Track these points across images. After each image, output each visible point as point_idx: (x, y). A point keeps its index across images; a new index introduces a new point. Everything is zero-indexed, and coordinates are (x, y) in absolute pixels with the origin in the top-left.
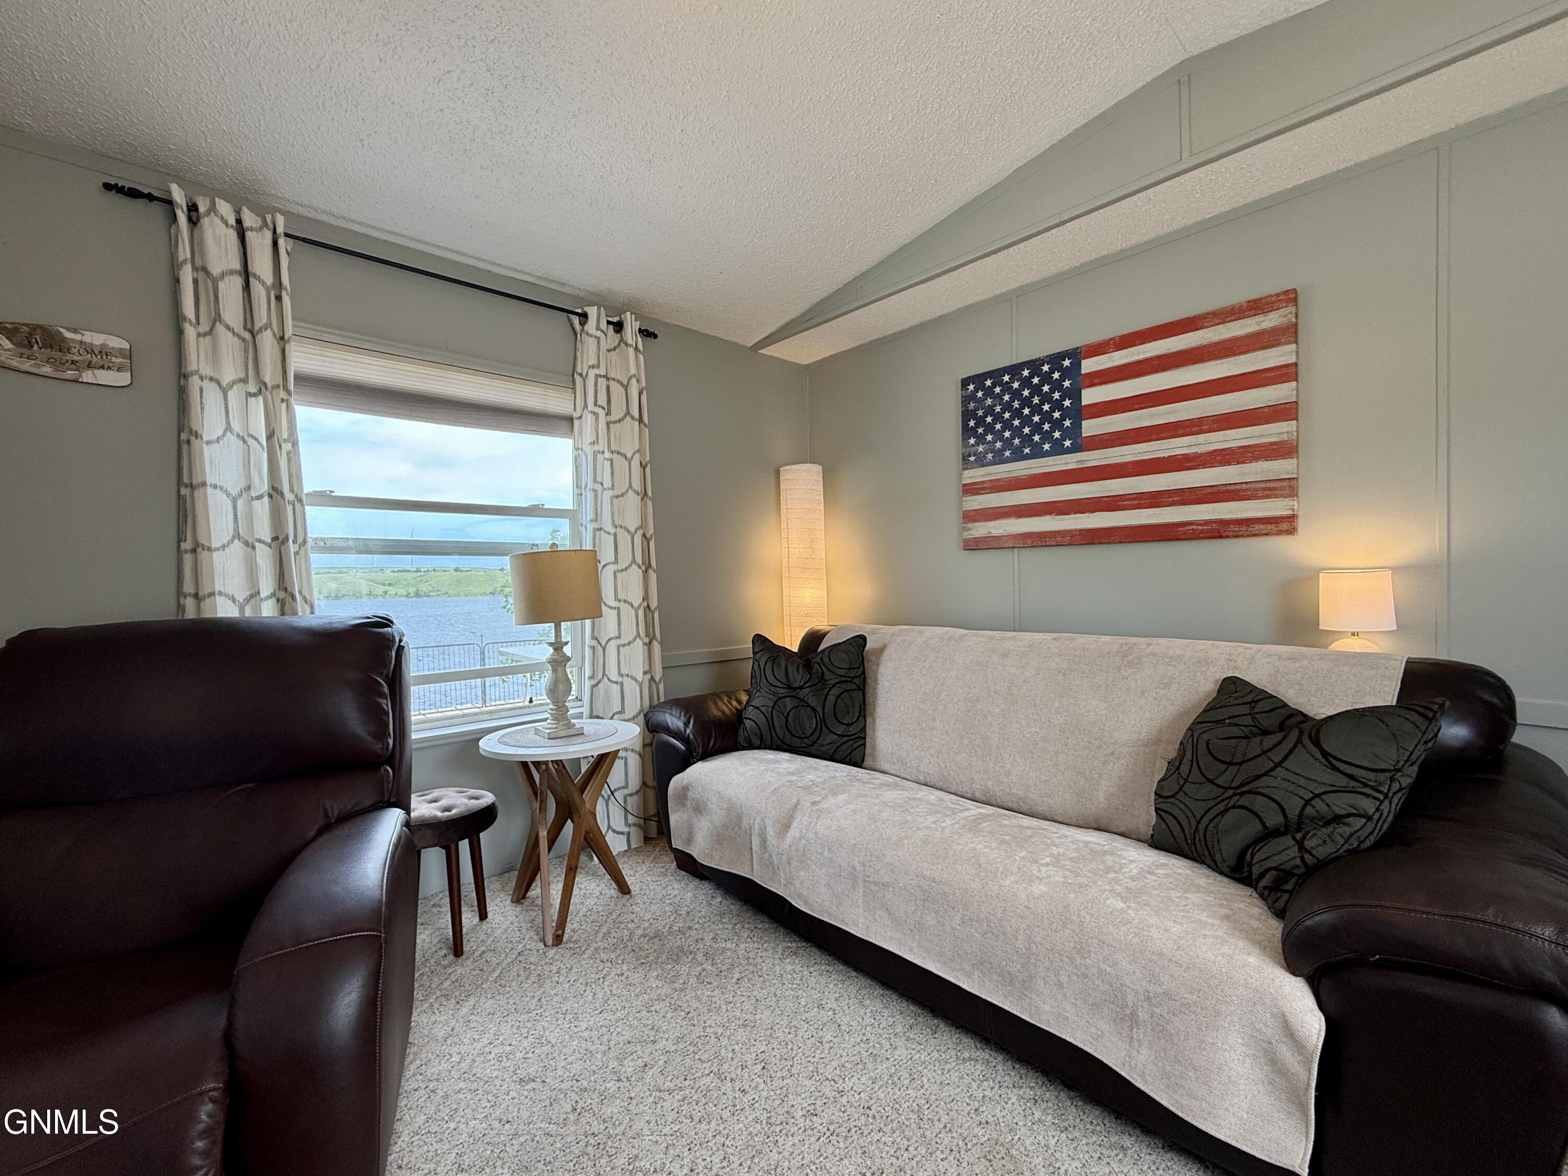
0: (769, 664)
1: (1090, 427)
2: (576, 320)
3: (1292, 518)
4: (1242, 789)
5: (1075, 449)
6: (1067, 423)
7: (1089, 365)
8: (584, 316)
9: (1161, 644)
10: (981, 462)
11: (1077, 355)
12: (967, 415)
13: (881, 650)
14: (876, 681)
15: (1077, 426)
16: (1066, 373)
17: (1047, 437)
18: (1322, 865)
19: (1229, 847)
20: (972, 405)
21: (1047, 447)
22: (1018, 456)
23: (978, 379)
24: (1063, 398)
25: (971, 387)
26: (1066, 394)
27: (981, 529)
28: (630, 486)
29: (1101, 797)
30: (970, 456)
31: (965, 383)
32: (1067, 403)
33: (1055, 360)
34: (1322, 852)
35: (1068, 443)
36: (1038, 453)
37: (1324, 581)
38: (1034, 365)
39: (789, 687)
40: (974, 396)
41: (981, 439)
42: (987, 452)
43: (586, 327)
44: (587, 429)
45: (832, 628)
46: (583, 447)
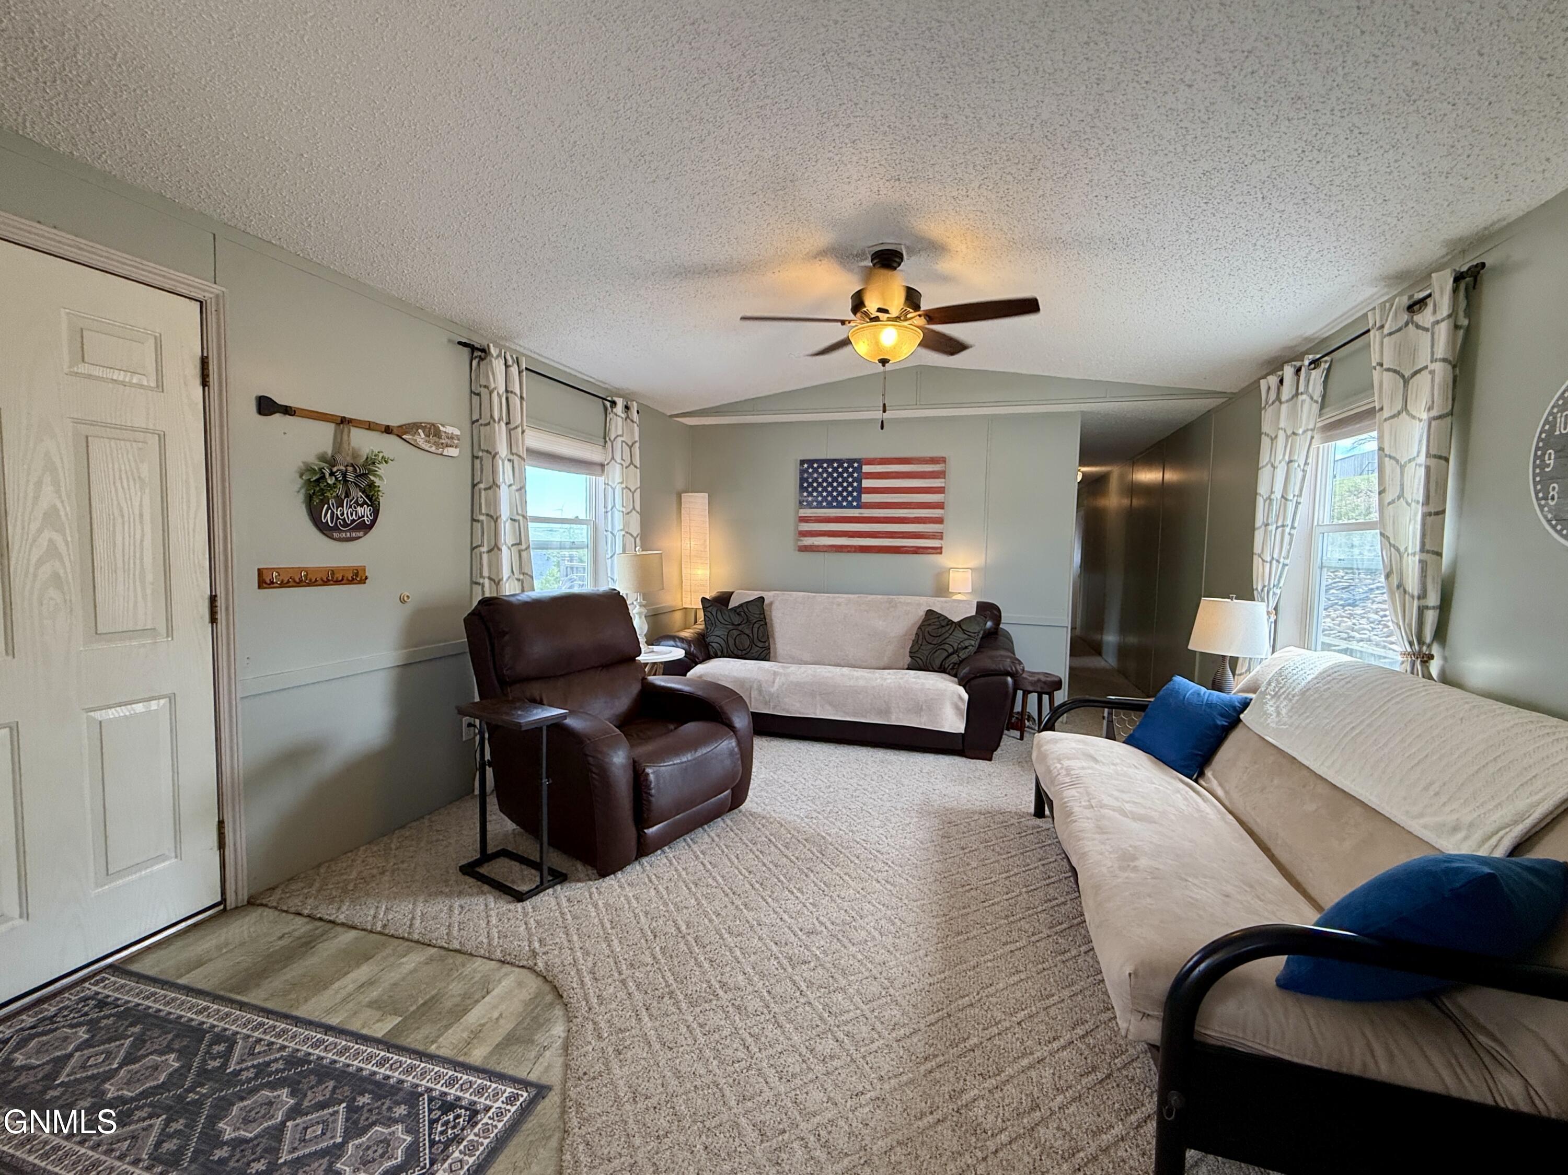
0: (719, 613)
1: (866, 498)
2: (608, 404)
3: (941, 548)
4: (941, 644)
5: (858, 507)
6: (855, 494)
7: (866, 469)
8: (614, 403)
9: (903, 598)
10: (810, 506)
11: (861, 462)
12: (802, 480)
13: (771, 604)
14: (771, 620)
15: (859, 496)
16: (855, 470)
17: (845, 499)
18: (964, 660)
19: (937, 663)
20: (806, 475)
21: (845, 504)
22: (829, 506)
23: (811, 462)
24: (853, 481)
25: (806, 466)
26: (855, 480)
27: (808, 541)
28: (634, 508)
29: (886, 659)
30: (804, 501)
31: (802, 462)
32: (855, 484)
33: (851, 462)
34: (963, 657)
35: (855, 504)
36: (840, 506)
37: (952, 574)
38: (840, 462)
39: (733, 624)
40: (806, 471)
41: (810, 494)
42: (813, 501)
43: (614, 410)
44: (615, 473)
45: (732, 593)
46: (610, 483)
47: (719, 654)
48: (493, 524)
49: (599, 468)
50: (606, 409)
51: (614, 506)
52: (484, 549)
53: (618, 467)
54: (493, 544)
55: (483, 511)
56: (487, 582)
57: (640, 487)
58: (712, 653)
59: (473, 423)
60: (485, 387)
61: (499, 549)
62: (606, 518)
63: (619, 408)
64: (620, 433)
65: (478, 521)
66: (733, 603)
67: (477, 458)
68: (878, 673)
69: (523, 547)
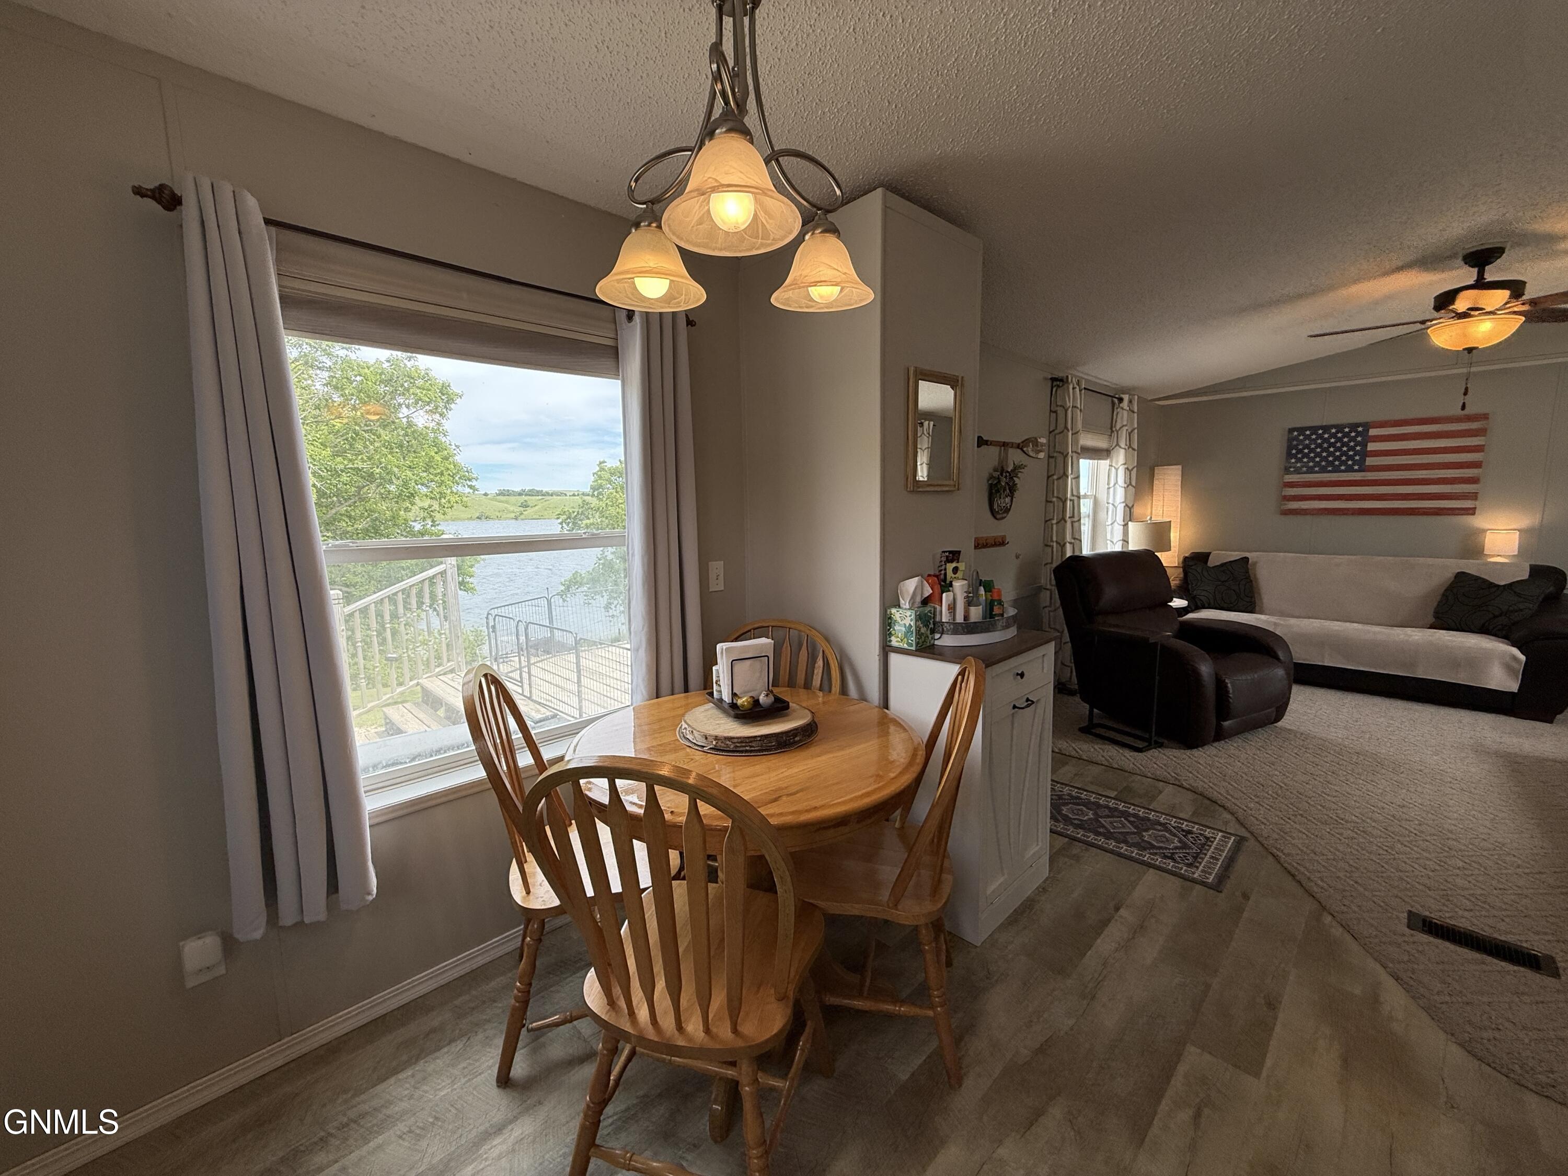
1: (1370, 461)
3: (1474, 508)
4: (1483, 605)
5: (1359, 470)
6: (1357, 457)
7: (1373, 432)
8: (1120, 400)
9: (1421, 560)
10: (1298, 471)
11: (1367, 426)
12: (1290, 448)
13: (1255, 564)
15: (1362, 460)
16: (1358, 433)
17: (1344, 463)
18: (1517, 622)
20: (1294, 443)
21: (1343, 468)
22: (1323, 470)
23: (1301, 430)
24: (1355, 445)
25: (1295, 433)
26: (1357, 444)
27: (1293, 505)
28: (1130, 483)
30: (1290, 467)
31: (1291, 431)
32: (1358, 448)
33: (1353, 427)
34: (1516, 619)
35: (1355, 467)
36: (1336, 470)
37: (1488, 534)
38: (1340, 428)
39: (1218, 580)
40: (1296, 438)
41: (1299, 460)
42: (1303, 467)
43: (1121, 405)
44: (1120, 457)
45: (1210, 553)
46: (1114, 465)
47: (1207, 605)
48: (1061, 504)
49: (1105, 453)
50: (1113, 404)
51: (1116, 483)
52: (1054, 522)
53: (1122, 452)
54: (1061, 516)
55: (1055, 495)
56: (1055, 544)
57: (1137, 466)
58: (1199, 604)
59: (1050, 432)
60: (1061, 406)
61: (1066, 522)
62: (1108, 493)
63: (1125, 404)
64: (1125, 423)
65: (1051, 502)
66: (1213, 562)
67: (1053, 457)
68: (1398, 631)
69: (1076, 519)
